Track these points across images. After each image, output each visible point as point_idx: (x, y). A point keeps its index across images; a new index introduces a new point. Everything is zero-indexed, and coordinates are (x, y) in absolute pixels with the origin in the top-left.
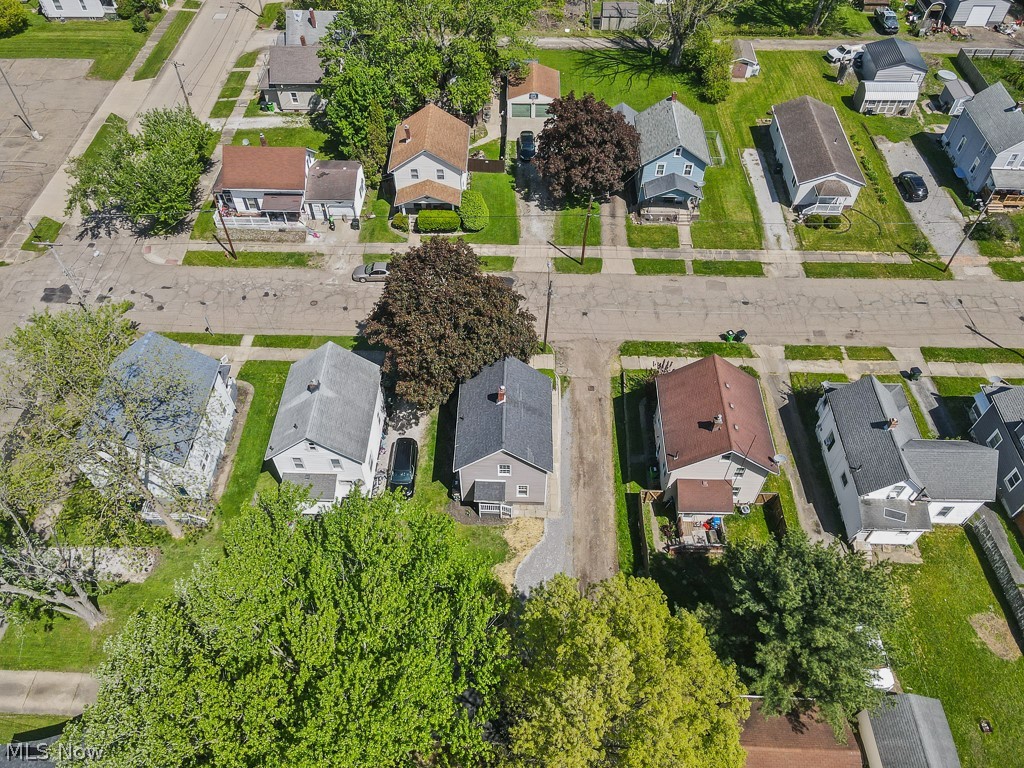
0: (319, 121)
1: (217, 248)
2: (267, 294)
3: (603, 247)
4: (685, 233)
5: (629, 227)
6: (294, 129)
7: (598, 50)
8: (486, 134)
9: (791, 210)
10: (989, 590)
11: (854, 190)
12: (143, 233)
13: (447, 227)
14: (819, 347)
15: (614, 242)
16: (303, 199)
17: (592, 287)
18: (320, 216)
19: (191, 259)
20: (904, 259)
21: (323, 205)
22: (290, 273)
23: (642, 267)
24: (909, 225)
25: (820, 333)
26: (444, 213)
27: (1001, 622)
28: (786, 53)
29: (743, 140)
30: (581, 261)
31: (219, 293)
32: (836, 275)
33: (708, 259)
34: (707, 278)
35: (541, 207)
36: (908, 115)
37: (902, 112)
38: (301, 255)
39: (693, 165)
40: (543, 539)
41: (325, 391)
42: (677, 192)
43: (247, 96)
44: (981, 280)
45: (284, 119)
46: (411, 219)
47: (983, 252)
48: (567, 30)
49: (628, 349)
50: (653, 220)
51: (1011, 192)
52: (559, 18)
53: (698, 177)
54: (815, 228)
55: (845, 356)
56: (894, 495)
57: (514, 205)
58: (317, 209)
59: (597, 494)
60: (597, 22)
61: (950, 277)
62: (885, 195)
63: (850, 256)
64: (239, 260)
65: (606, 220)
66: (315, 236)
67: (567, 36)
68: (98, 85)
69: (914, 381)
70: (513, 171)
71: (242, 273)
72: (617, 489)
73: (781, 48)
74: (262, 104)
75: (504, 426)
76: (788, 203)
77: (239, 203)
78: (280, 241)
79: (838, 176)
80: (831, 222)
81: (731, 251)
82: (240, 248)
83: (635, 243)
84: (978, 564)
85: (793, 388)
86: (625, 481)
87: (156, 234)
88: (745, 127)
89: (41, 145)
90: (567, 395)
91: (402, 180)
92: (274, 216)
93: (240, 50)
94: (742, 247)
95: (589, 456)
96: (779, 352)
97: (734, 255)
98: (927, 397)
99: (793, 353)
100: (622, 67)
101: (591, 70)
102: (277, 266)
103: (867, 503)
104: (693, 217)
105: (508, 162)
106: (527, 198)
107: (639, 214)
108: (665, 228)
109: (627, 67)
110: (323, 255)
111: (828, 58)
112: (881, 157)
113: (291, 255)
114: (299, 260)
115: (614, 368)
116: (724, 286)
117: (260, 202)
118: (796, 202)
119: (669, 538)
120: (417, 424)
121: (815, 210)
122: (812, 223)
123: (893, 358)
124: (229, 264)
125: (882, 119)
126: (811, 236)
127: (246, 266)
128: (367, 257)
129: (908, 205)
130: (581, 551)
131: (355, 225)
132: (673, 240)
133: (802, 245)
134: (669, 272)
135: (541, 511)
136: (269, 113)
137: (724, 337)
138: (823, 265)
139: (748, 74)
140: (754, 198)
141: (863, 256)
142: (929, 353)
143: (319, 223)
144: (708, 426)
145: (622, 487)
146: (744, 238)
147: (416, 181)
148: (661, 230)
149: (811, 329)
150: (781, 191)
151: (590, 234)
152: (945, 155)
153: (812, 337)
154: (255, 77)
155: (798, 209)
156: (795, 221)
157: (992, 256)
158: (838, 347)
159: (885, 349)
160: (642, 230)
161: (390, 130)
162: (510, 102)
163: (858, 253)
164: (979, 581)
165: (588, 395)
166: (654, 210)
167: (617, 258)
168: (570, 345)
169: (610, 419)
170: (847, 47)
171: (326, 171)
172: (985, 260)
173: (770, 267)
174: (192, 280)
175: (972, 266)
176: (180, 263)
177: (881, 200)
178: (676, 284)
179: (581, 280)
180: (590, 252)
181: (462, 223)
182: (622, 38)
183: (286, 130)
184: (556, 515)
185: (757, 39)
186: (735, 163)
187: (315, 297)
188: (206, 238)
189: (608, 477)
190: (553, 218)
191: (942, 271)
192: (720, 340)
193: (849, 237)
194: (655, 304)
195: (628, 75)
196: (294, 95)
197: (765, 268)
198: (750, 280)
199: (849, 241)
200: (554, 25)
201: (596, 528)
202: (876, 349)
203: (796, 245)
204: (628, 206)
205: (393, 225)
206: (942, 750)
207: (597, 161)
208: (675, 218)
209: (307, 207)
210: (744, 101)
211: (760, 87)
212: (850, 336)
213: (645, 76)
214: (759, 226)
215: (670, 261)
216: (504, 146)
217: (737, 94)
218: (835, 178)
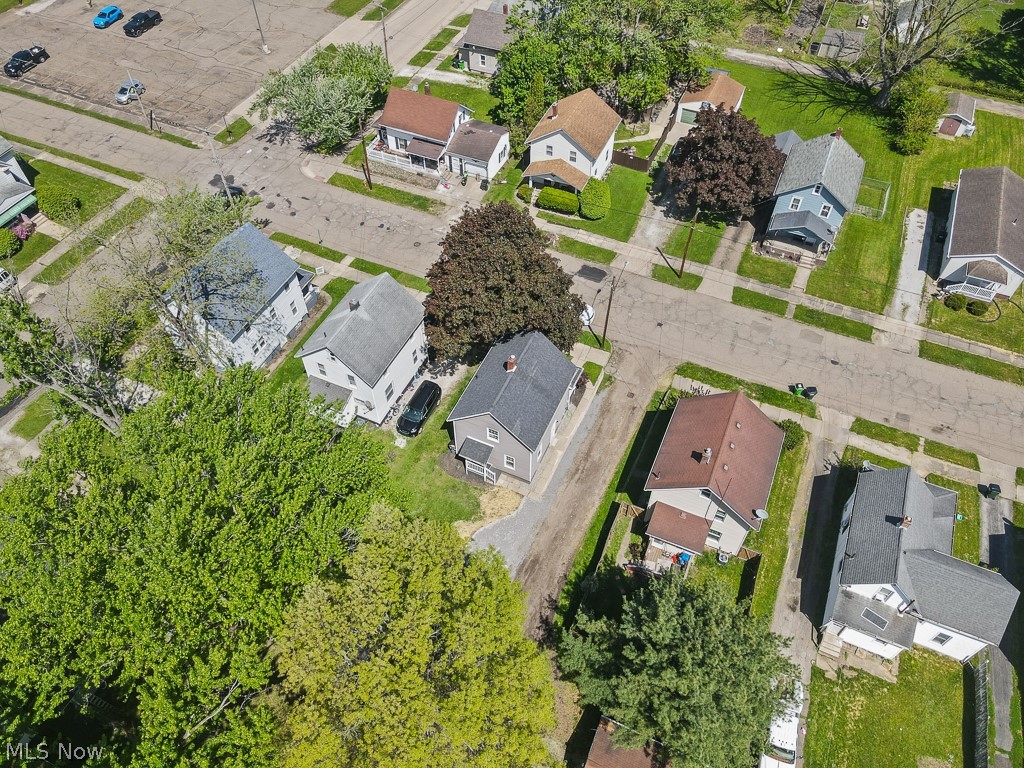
1: (361, 176)
2: (382, 226)
3: (710, 267)
4: (802, 276)
5: (746, 256)
6: (472, 89)
7: (804, 76)
8: (647, 132)
9: (935, 283)
10: (959, 741)
11: (1016, 279)
12: (309, 148)
13: (564, 208)
14: (895, 430)
15: (723, 265)
16: (444, 150)
17: (680, 302)
18: (456, 170)
19: (336, 180)
21: (461, 160)
22: (409, 213)
23: (740, 297)
25: (905, 418)
26: (566, 194)
28: (1017, 120)
29: (918, 198)
30: (679, 274)
31: (344, 214)
32: (954, 364)
33: (815, 308)
34: (805, 327)
35: (666, 214)
38: (426, 200)
39: (832, 207)
40: (514, 514)
41: (361, 312)
42: (805, 231)
43: (448, 51)
45: (468, 78)
46: (536, 193)
48: (780, 50)
49: (687, 370)
50: (774, 255)
52: (777, 37)
53: (835, 221)
54: (954, 309)
55: (921, 449)
56: (881, 597)
57: (641, 205)
58: (456, 163)
59: (587, 492)
60: (815, 47)
63: (981, 349)
64: (374, 191)
65: (725, 242)
66: (446, 186)
67: (777, 55)
68: (333, 17)
69: (988, 499)
70: (655, 173)
71: (372, 203)
72: (607, 494)
73: (1014, 114)
74: (455, 63)
75: (501, 393)
76: (935, 275)
77: (391, 141)
78: (415, 183)
79: (998, 259)
80: (975, 308)
81: (845, 307)
82: (378, 180)
83: (745, 272)
84: (961, 709)
85: (842, 461)
86: (618, 490)
87: (319, 152)
88: (927, 187)
89: (267, 58)
90: (604, 394)
91: (537, 154)
92: (416, 160)
93: (462, 10)
94: (859, 305)
95: (596, 455)
96: (847, 421)
97: (846, 312)
98: (996, 520)
99: (861, 427)
100: (821, 97)
101: (786, 93)
102: (402, 204)
103: (848, 595)
104: (817, 262)
105: (655, 164)
106: (657, 202)
107: (761, 246)
108: (784, 265)
109: (826, 98)
110: (444, 205)
113: (417, 198)
114: (422, 204)
115: (663, 383)
116: (819, 339)
117: (409, 144)
118: (944, 275)
119: (634, 556)
120: (451, 374)
121: (960, 289)
122: (953, 303)
123: (977, 468)
124: (363, 192)
126: (947, 315)
127: (377, 197)
130: (545, 538)
131: (484, 186)
132: (786, 278)
133: (930, 322)
134: (767, 309)
135: (524, 489)
136: (458, 70)
137: (793, 389)
138: (944, 349)
139: (960, 132)
140: (899, 261)
141: (999, 352)
143: (454, 176)
144: (698, 457)
145: (612, 496)
146: (866, 297)
147: (549, 158)
148: (778, 266)
149: (896, 409)
150: (932, 262)
151: (702, 252)
153: (893, 419)
154: (460, 36)
155: (942, 285)
156: (935, 295)
158: (918, 438)
159: (973, 457)
160: (757, 260)
162: (681, 106)
163: (995, 348)
164: (952, 726)
165: (625, 400)
166: (778, 245)
167: (718, 281)
168: (632, 349)
169: (634, 429)
171: (474, 130)
173: (882, 336)
174: (328, 198)
176: (326, 181)
178: (769, 324)
179: (672, 292)
180: (691, 268)
181: (580, 209)
182: (833, 68)
183: (465, 88)
184: (536, 498)
185: (991, 99)
186: (894, 219)
187: (421, 240)
188: (355, 166)
189: (604, 482)
190: (674, 227)
192: (787, 390)
193: (992, 329)
194: (736, 336)
195: (823, 106)
196: (483, 58)
197: (875, 334)
198: (852, 343)
199: (989, 334)
200: (768, 43)
201: (569, 523)
202: (961, 453)
203: (923, 320)
204: (756, 234)
205: (518, 195)
207: (727, 179)
209: (447, 158)
210: (940, 160)
211: (968, 149)
212: (938, 430)
213: (841, 111)
214: (889, 289)
215: (772, 299)
216: (658, 147)
217: (936, 151)
218: (994, 260)
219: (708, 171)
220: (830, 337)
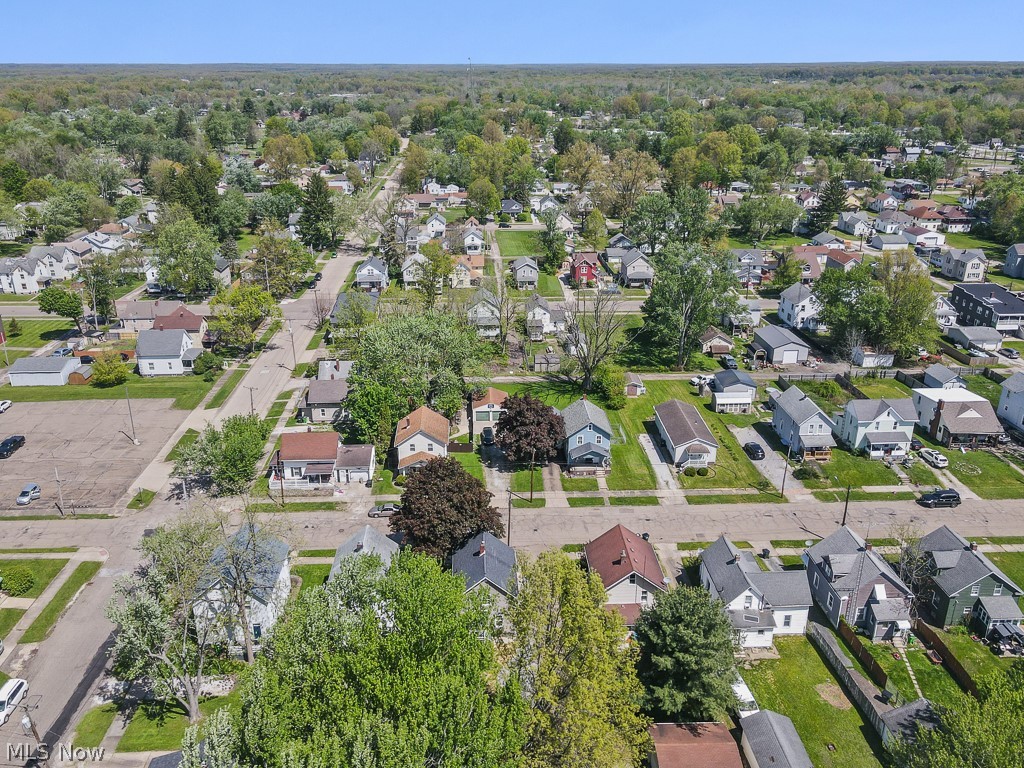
0: (339, 426)
1: (269, 502)
2: (307, 527)
3: (545, 492)
4: (602, 482)
5: (563, 480)
7: (535, 383)
8: (459, 431)
9: (674, 466)
10: (827, 671)
11: (713, 451)
12: (215, 495)
14: (701, 542)
15: (553, 489)
16: (334, 466)
17: (540, 515)
18: (343, 479)
19: (252, 509)
20: (755, 492)
21: (347, 471)
22: (323, 515)
23: (573, 502)
24: (755, 472)
25: (701, 535)
27: (837, 688)
28: (663, 381)
29: (638, 429)
30: (530, 501)
32: (708, 502)
33: (620, 496)
34: (620, 507)
35: (500, 471)
36: (749, 412)
37: (744, 411)
38: (331, 503)
39: (602, 436)
42: (593, 453)
43: (286, 415)
44: (808, 502)
45: (314, 427)
47: (807, 486)
48: (511, 372)
49: (567, 549)
50: (579, 475)
51: (817, 449)
52: (506, 366)
53: (606, 444)
54: (692, 475)
56: (747, 603)
57: (481, 470)
58: (343, 474)
60: (532, 368)
61: (787, 501)
62: (737, 456)
63: (717, 491)
64: (287, 508)
65: (546, 477)
66: (340, 492)
67: (512, 376)
68: (179, 413)
69: (766, 559)
70: (479, 451)
71: (290, 516)
74: (298, 418)
75: (485, 566)
76: (672, 462)
77: (287, 472)
78: (315, 495)
79: (699, 441)
80: (702, 472)
81: (635, 491)
82: (287, 500)
83: (568, 489)
84: (817, 656)
85: (684, 566)
87: (225, 496)
88: (639, 422)
89: (139, 448)
91: (404, 452)
92: (312, 480)
93: (280, 389)
94: (643, 488)
96: (674, 546)
97: (637, 493)
98: (776, 567)
99: (682, 547)
100: (551, 392)
102: (313, 510)
103: (731, 612)
104: (606, 472)
105: (475, 446)
106: (490, 466)
107: (569, 472)
108: (588, 479)
109: (555, 391)
110: (346, 503)
111: (692, 383)
112: (732, 436)
113: (324, 504)
114: (330, 507)
116: (632, 511)
117: (303, 470)
118: (676, 461)
121: (688, 464)
122: (689, 473)
123: (751, 547)
124: (280, 511)
125: (732, 415)
126: (689, 481)
127: (293, 511)
128: (378, 503)
129: (754, 462)
131: (368, 485)
132: (594, 486)
133: (683, 486)
134: (592, 504)
136: (303, 423)
138: (700, 497)
139: (639, 393)
140: (649, 461)
141: (726, 490)
142: (776, 544)
143: (343, 483)
144: (618, 562)
146: (643, 483)
147: (414, 452)
148: (585, 480)
149: (694, 533)
150: (666, 456)
151: (536, 485)
152: (775, 434)
153: (696, 538)
154: (291, 404)
155: (678, 465)
156: (678, 472)
157: (812, 488)
159: (746, 542)
160: (572, 481)
161: (394, 424)
162: (474, 411)
163: (722, 489)
166: (579, 468)
167: (556, 500)
168: (527, 549)
170: (703, 376)
171: (350, 449)
172: (809, 491)
173: (664, 500)
175: (799, 495)
176: (243, 511)
177: (735, 459)
178: (599, 511)
179: (531, 512)
180: (536, 495)
182: (549, 376)
185: (643, 374)
186: (632, 441)
187: (342, 527)
188: (262, 496)
190: (510, 477)
191: (779, 498)
193: (716, 481)
194: (584, 523)
195: (556, 396)
196: (323, 411)
197: (659, 500)
198: (650, 508)
199: (715, 483)
200: (502, 370)
202: (739, 542)
203: (679, 486)
204: (561, 467)
205: (396, 484)
206: (792, 743)
207: (536, 434)
208: (594, 473)
209: (336, 472)
210: (637, 409)
211: (647, 400)
213: (567, 396)
214: (653, 476)
215: (593, 498)
216: (471, 438)
217: (632, 405)
218: (697, 442)
219: (523, 433)
220: (636, 508)
